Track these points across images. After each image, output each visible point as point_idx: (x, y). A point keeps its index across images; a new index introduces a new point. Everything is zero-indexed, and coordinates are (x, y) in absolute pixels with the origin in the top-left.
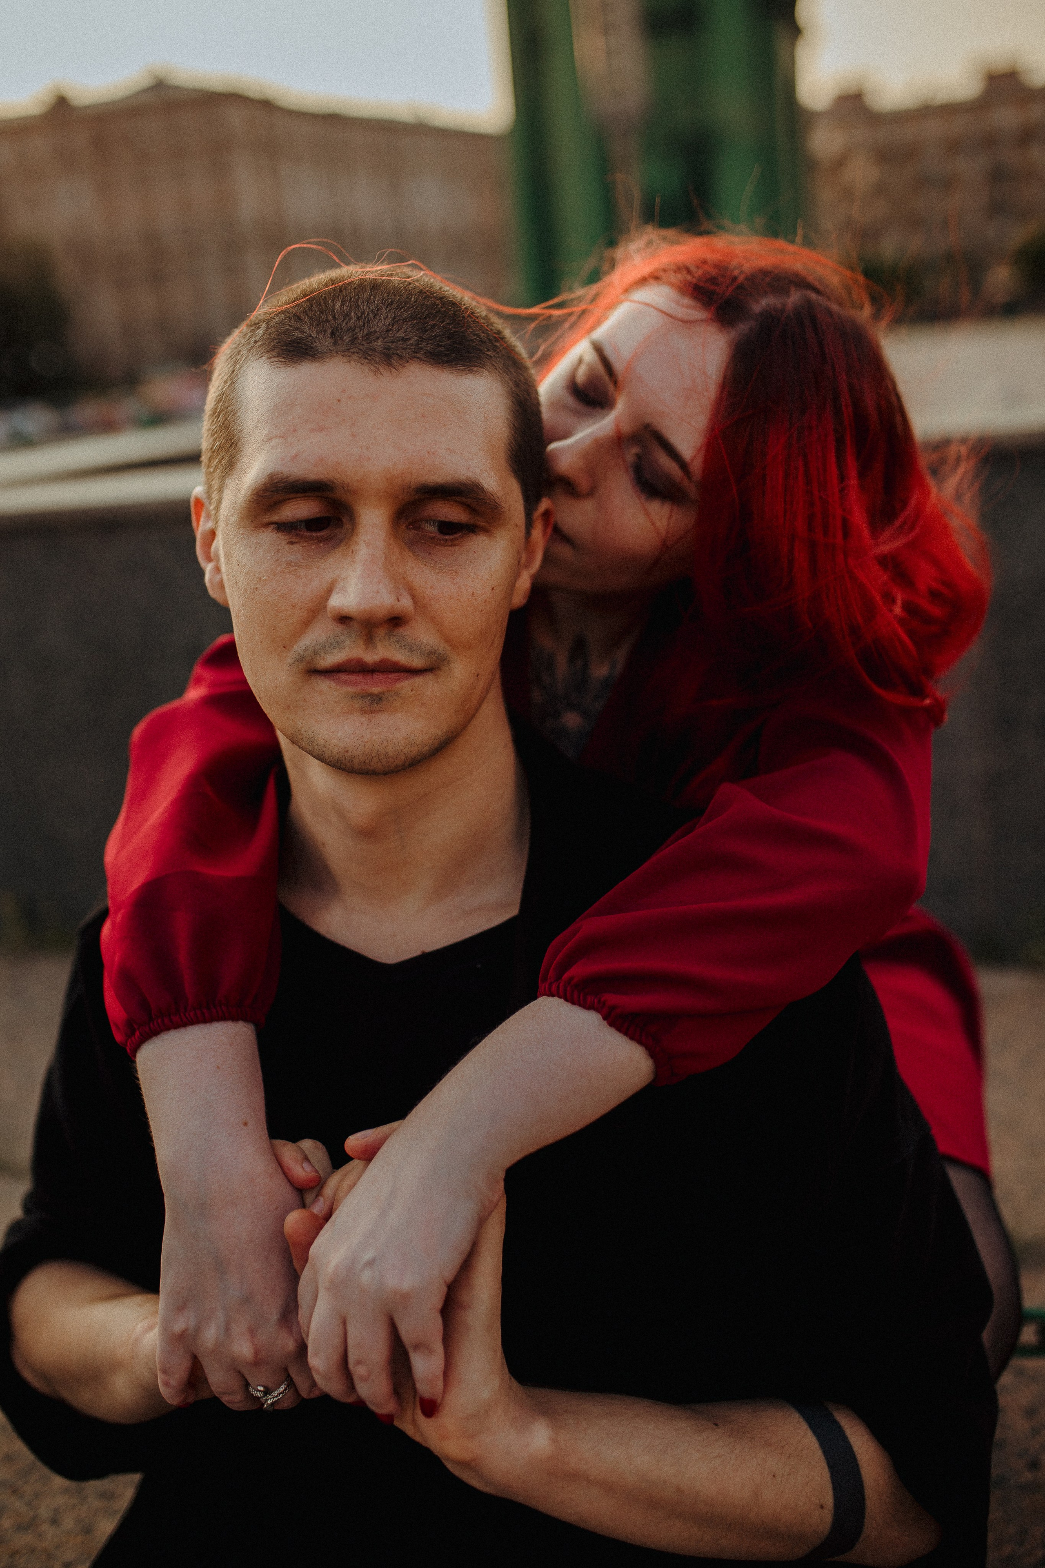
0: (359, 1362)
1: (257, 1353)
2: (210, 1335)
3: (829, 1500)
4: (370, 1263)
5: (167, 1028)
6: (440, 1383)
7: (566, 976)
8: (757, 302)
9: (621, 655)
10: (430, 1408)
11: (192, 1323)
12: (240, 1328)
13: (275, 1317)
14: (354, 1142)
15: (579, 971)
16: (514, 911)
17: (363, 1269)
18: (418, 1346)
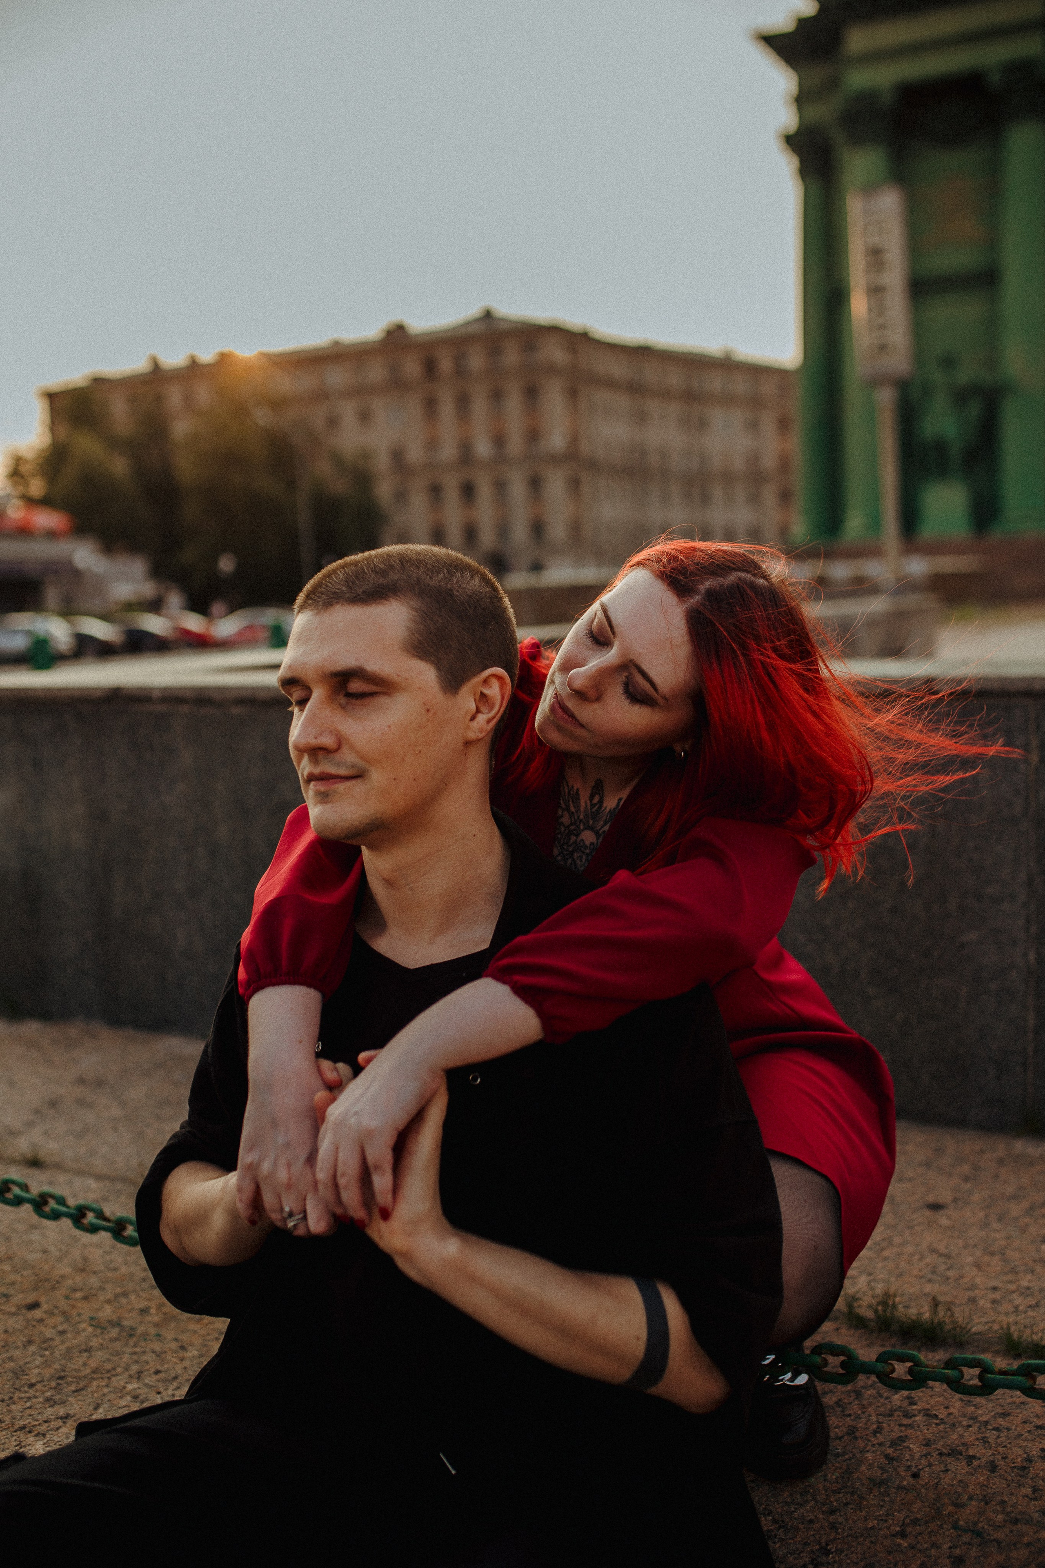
0: (343, 1175)
1: (290, 1179)
2: (266, 1166)
4: (356, 1113)
6: (390, 1197)
8: (702, 583)
9: (624, 794)
10: (386, 1214)
11: (257, 1158)
12: (282, 1162)
13: (303, 1157)
14: (363, 1056)
16: (487, 945)
17: (351, 1117)
18: (377, 1167)
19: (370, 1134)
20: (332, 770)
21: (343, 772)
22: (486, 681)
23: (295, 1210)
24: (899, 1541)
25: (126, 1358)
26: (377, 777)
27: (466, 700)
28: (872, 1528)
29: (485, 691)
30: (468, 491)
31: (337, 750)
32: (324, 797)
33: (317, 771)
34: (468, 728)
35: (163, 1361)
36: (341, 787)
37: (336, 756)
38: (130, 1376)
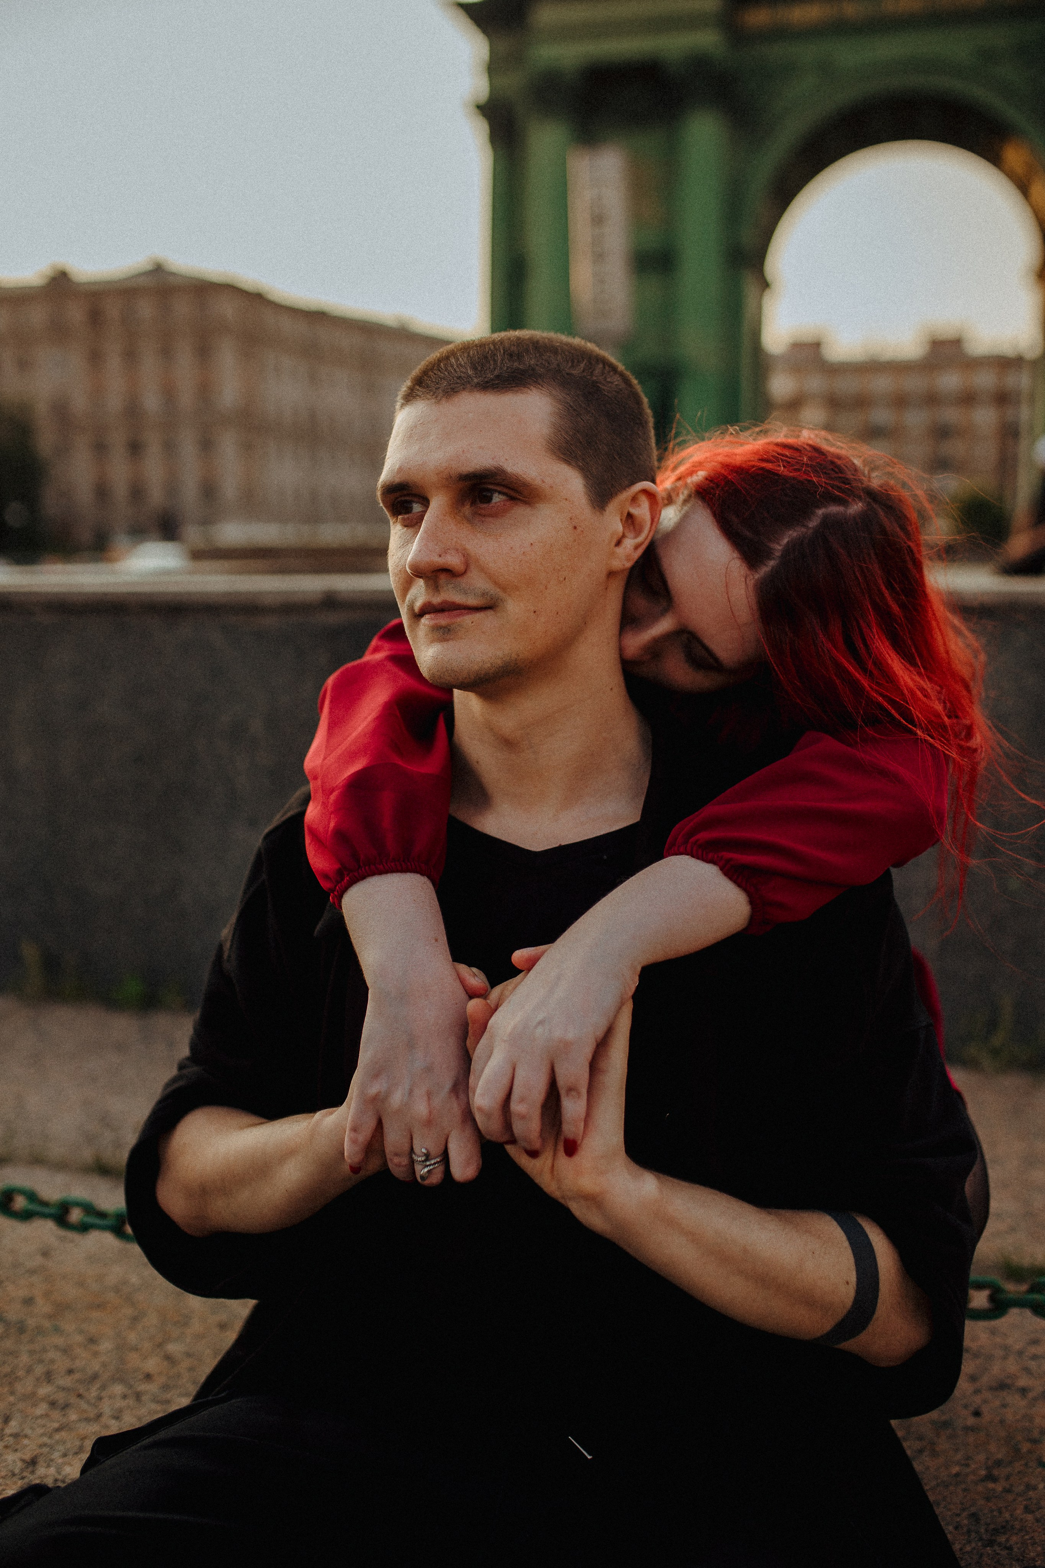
0: (519, 1101)
1: (429, 1114)
2: (397, 1099)
3: (853, 1278)
4: (541, 1023)
5: (373, 874)
6: (580, 1126)
7: (693, 840)
10: (573, 1147)
11: (385, 1088)
12: (420, 1092)
13: (448, 1085)
14: (519, 956)
15: (704, 836)
16: (638, 819)
17: (536, 1027)
18: (570, 1090)
19: (565, 1047)
20: (458, 598)
21: (472, 601)
22: (634, 499)
23: (433, 1152)
24: (991, 1485)
25: (25, 1359)
26: (514, 608)
27: (613, 522)
28: (957, 1475)
29: (634, 511)
30: (135, 448)
31: (465, 572)
32: (443, 633)
33: (437, 600)
34: (612, 554)
35: (73, 1359)
36: (468, 619)
37: (463, 581)
38: (38, 1379)
